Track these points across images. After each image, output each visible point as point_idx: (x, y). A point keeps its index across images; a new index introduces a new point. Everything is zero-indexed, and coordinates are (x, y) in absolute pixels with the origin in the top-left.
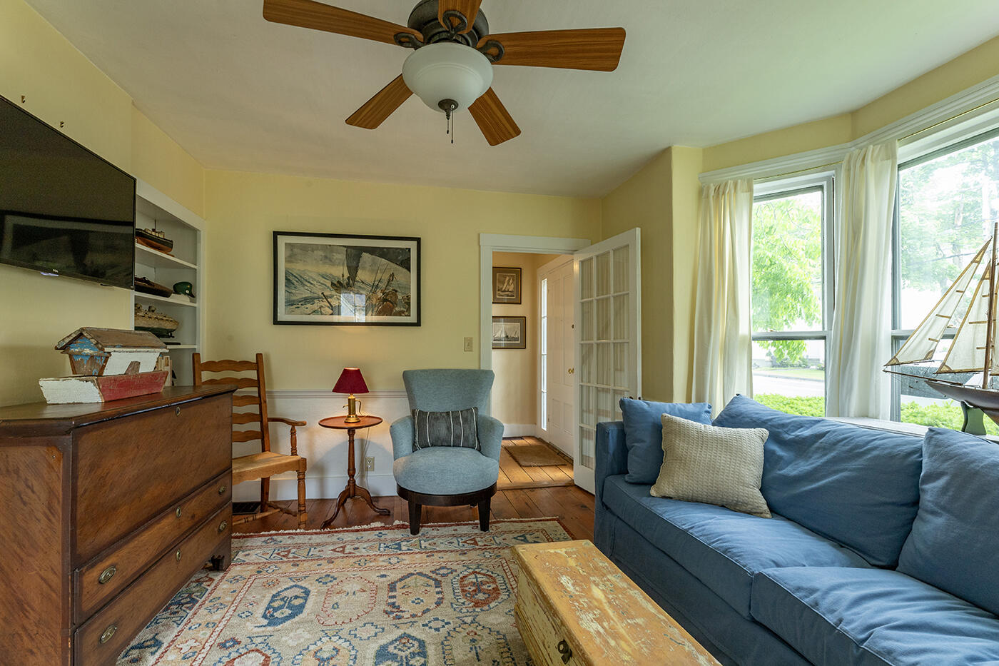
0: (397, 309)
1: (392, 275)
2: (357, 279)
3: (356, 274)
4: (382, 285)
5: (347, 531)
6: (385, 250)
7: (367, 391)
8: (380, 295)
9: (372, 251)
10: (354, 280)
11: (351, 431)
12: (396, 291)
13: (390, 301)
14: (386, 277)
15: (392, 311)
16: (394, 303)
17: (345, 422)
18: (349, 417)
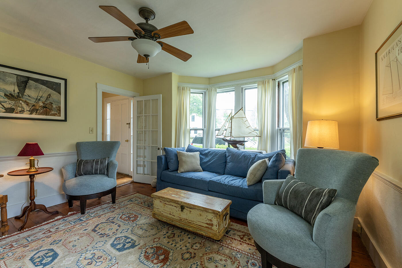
0: (53, 112)
1: (50, 95)
2: (25, 94)
3: (24, 91)
4: (43, 99)
6: (45, 81)
8: (41, 104)
9: (36, 80)
10: (23, 95)
11: (32, 177)
12: (52, 103)
13: (48, 108)
14: (45, 95)
15: (49, 113)
16: (51, 110)
17: (27, 172)
18: (30, 169)
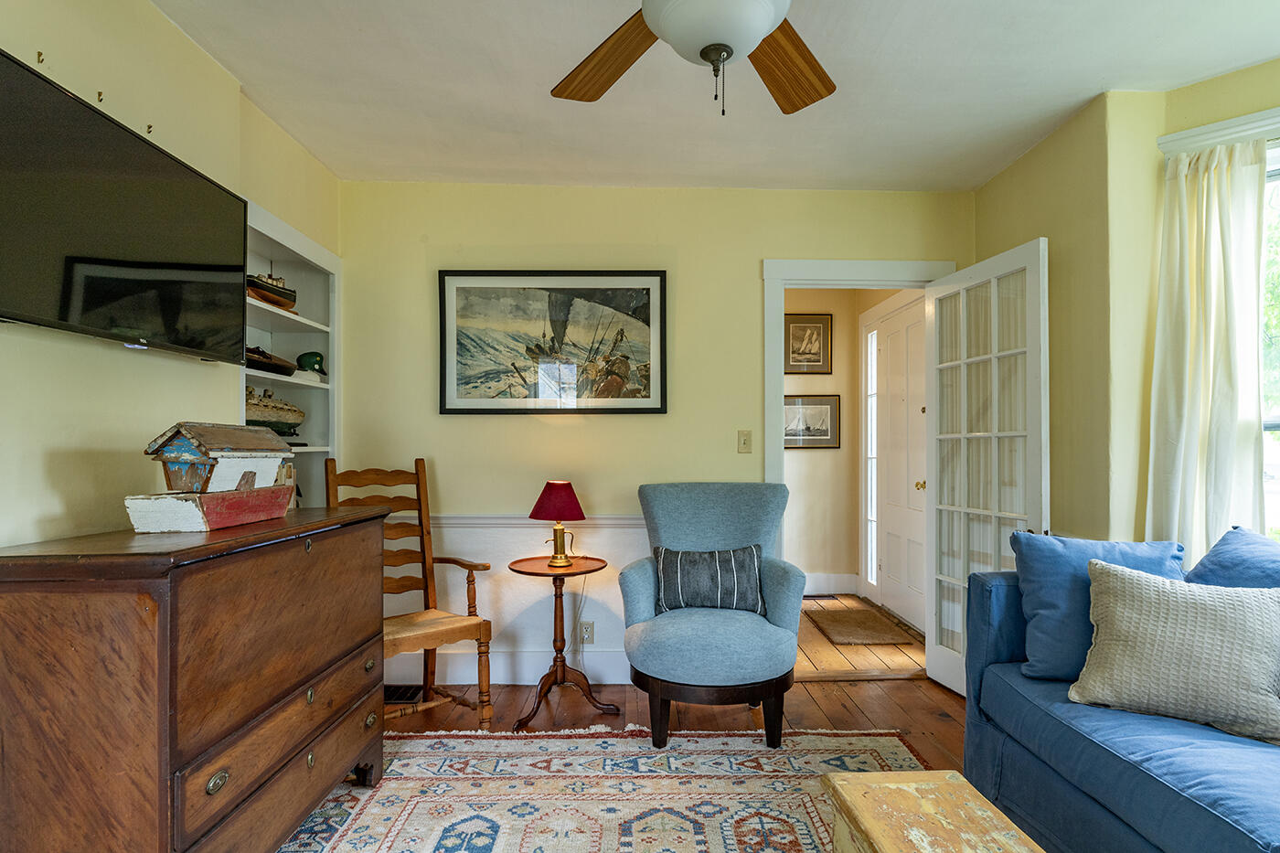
0: (629, 386)
1: (621, 333)
2: (566, 340)
3: (565, 332)
4: (606, 349)
5: (554, 737)
6: (609, 292)
7: (584, 518)
8: (601, 364)
9: (588, 295)
10: (561, 343)
11: (558, 581)
12: (628, 358)
13: (617, 374)
14: (611, 335)
15: (620, 389)
16: (624, 378)
17: (549, 566)
18: (554, 558)
